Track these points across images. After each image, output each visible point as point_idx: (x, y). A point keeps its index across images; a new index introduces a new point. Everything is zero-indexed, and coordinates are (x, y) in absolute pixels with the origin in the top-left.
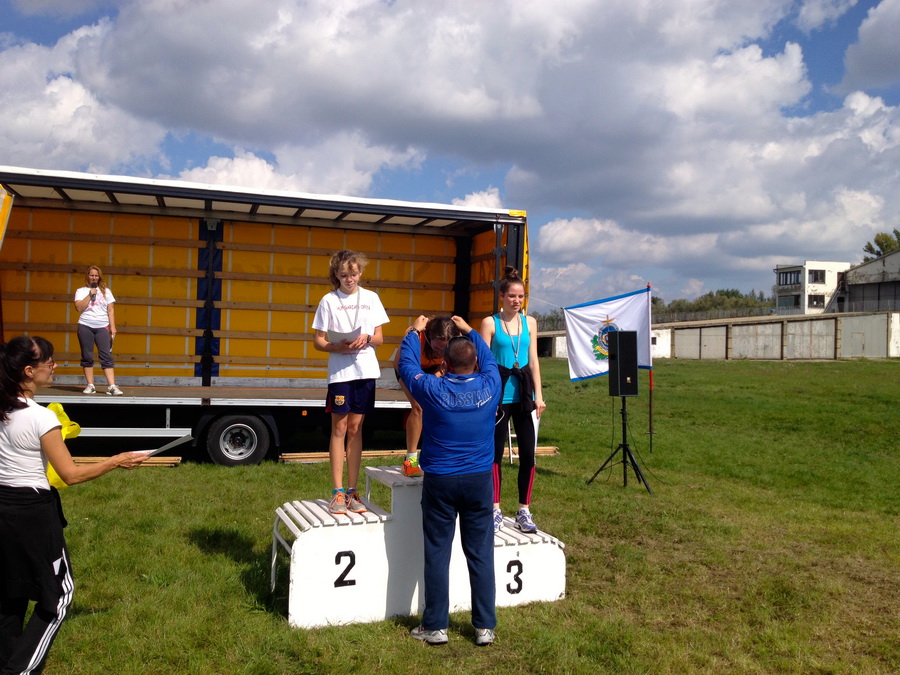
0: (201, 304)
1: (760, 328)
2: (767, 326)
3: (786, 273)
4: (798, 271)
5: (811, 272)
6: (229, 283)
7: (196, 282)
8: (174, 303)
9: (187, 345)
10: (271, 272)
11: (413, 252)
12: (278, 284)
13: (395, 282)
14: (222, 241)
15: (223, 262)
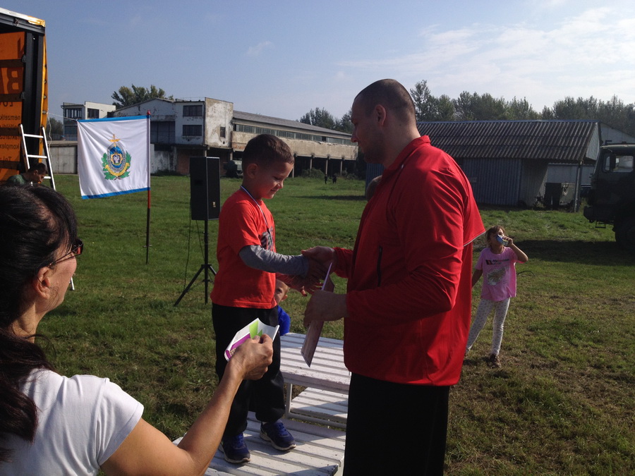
1: (61, 150)
2: (66, 149)
3: (71, 109)
4: (80, 108)
5: (89, 110)
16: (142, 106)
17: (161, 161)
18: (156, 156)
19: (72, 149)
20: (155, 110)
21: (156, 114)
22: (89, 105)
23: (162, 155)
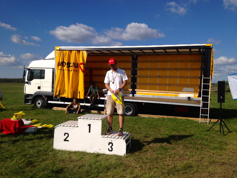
0: (132, 76)
6: (139, 71)
9: (129, 86)
10: (149, 68)
11: (190, 59)
12: (151, 70)
13: (184, 68)
14: (137, 60)
15: (138, 65)
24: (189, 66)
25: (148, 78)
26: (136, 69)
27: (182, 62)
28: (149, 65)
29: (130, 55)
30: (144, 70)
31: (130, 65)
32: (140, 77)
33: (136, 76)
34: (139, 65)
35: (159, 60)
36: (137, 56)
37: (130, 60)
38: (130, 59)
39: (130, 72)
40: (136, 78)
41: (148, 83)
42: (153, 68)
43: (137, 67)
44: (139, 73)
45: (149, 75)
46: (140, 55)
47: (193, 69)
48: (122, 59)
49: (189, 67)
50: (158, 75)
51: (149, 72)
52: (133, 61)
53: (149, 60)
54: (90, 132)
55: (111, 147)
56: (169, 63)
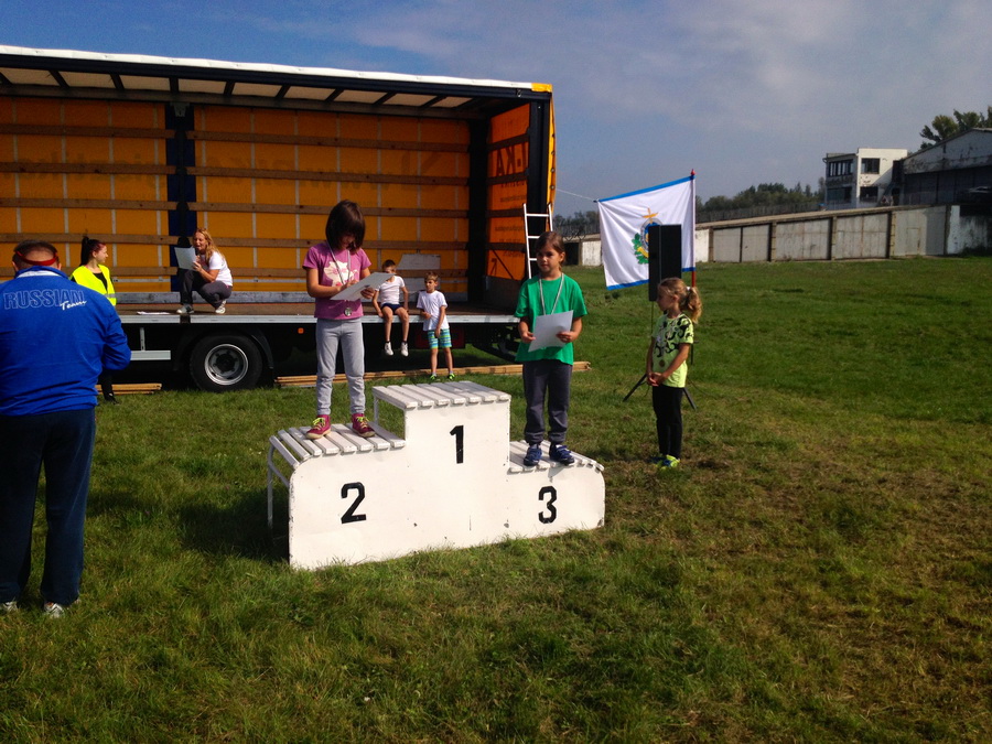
0: (173, 206)
1: (807, 226)
2: (816, 223)
3: (837, 163)
4: (849, 160)
5: (864, 161)
6: (204, 180)
7: (165, 179)
8: (142, 206)
9: (160, 254)
10: (253, 167)
11: (419, 139)
12: (261, 181)
13: (399, 176)
14: (193, 129)
15: (197, 155)
16: (950, 145)
17: (971, 233)
18: (963, 224)
19: (825, 224)
20: (971, 148)
21: (973, 155)
22: (864, 153)
23: (973, 223)
24: (419, 165)
25: (254, 215)
26: (191, 170)
27: (393, 148)
28: (253, 156)
29: (155, 102)
30: (232, 180)
31: (157, 153)
32: (213, 208)
33: (192, 206)
34: (204, 154)
35: (296, 133)
36: (191, 109)
37: (156, 126)
38: (157, 119)
39: (157, 185)
40: (195, 213)
41: (255, 235)
42: (270, 167)
43: (192, 162)
44: (205, 190)
45: (254, 201)
46: (204, 106)
47: (434, 182)
48: (109, 117)
49: (419, 173)
50: (297, 203)
51: (254, 188)
52: (171, 134)
53: (253, 130)
54: (460, 459)
55: (550, 507)
56: (338, 151)
